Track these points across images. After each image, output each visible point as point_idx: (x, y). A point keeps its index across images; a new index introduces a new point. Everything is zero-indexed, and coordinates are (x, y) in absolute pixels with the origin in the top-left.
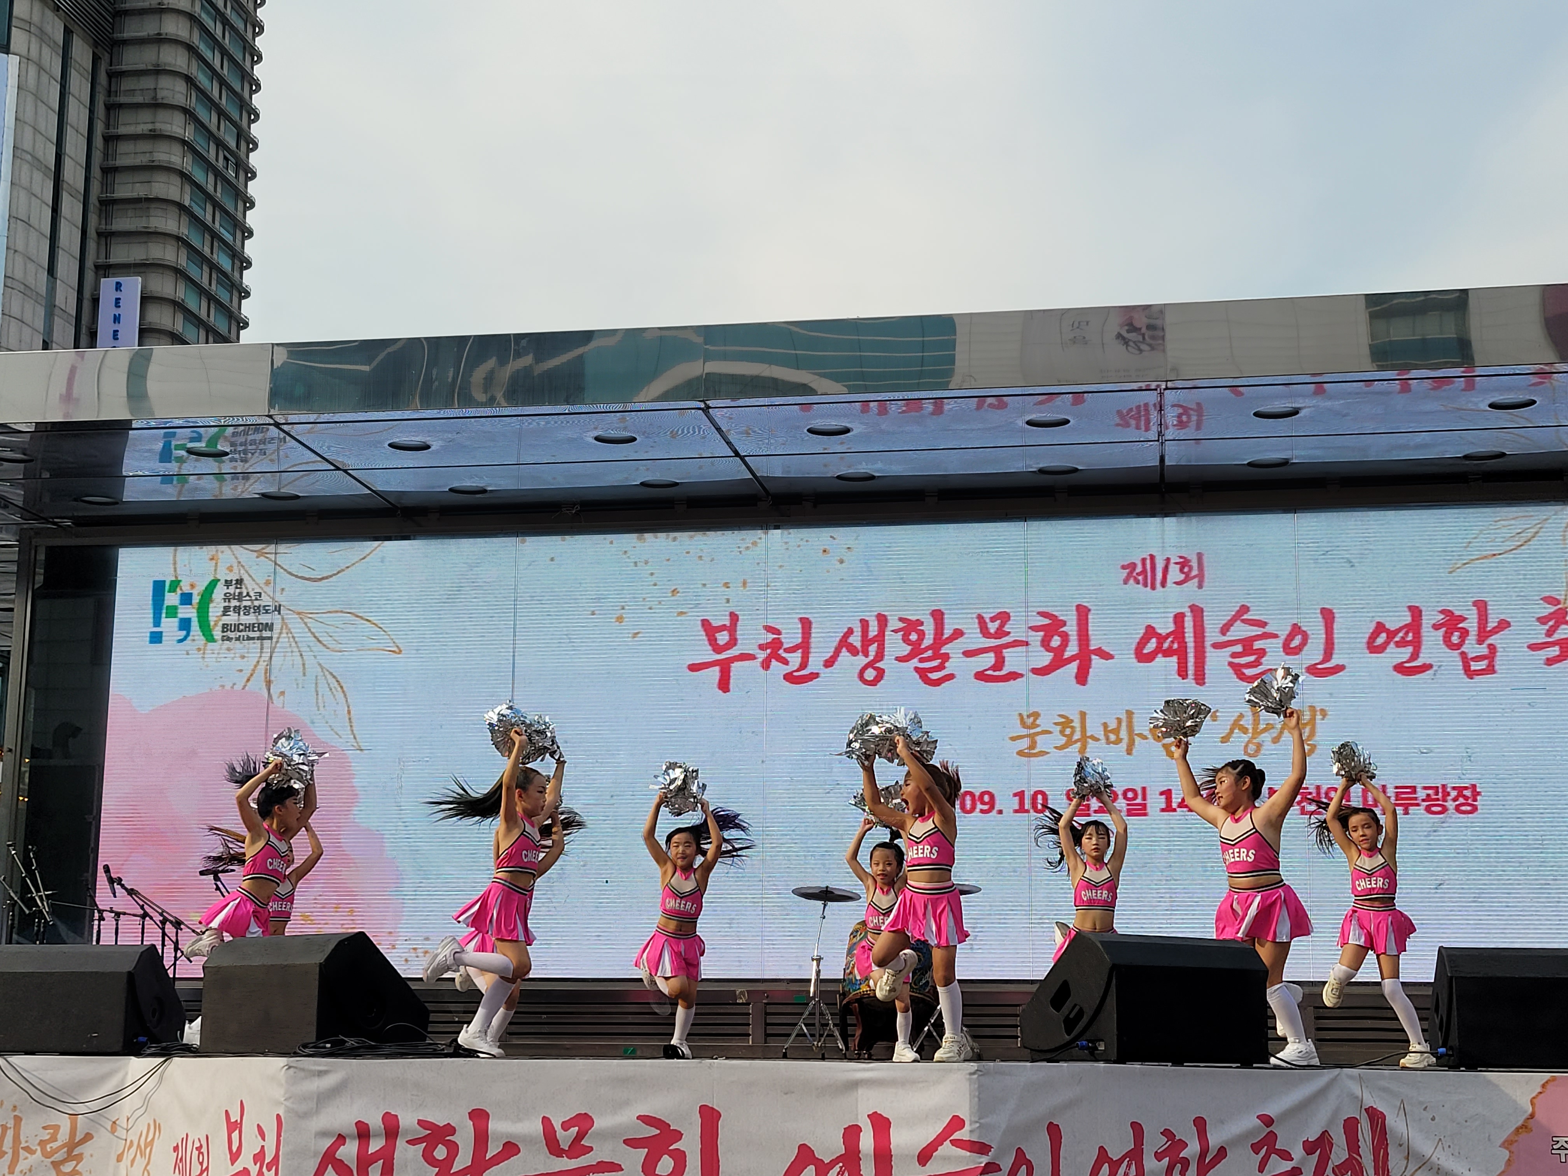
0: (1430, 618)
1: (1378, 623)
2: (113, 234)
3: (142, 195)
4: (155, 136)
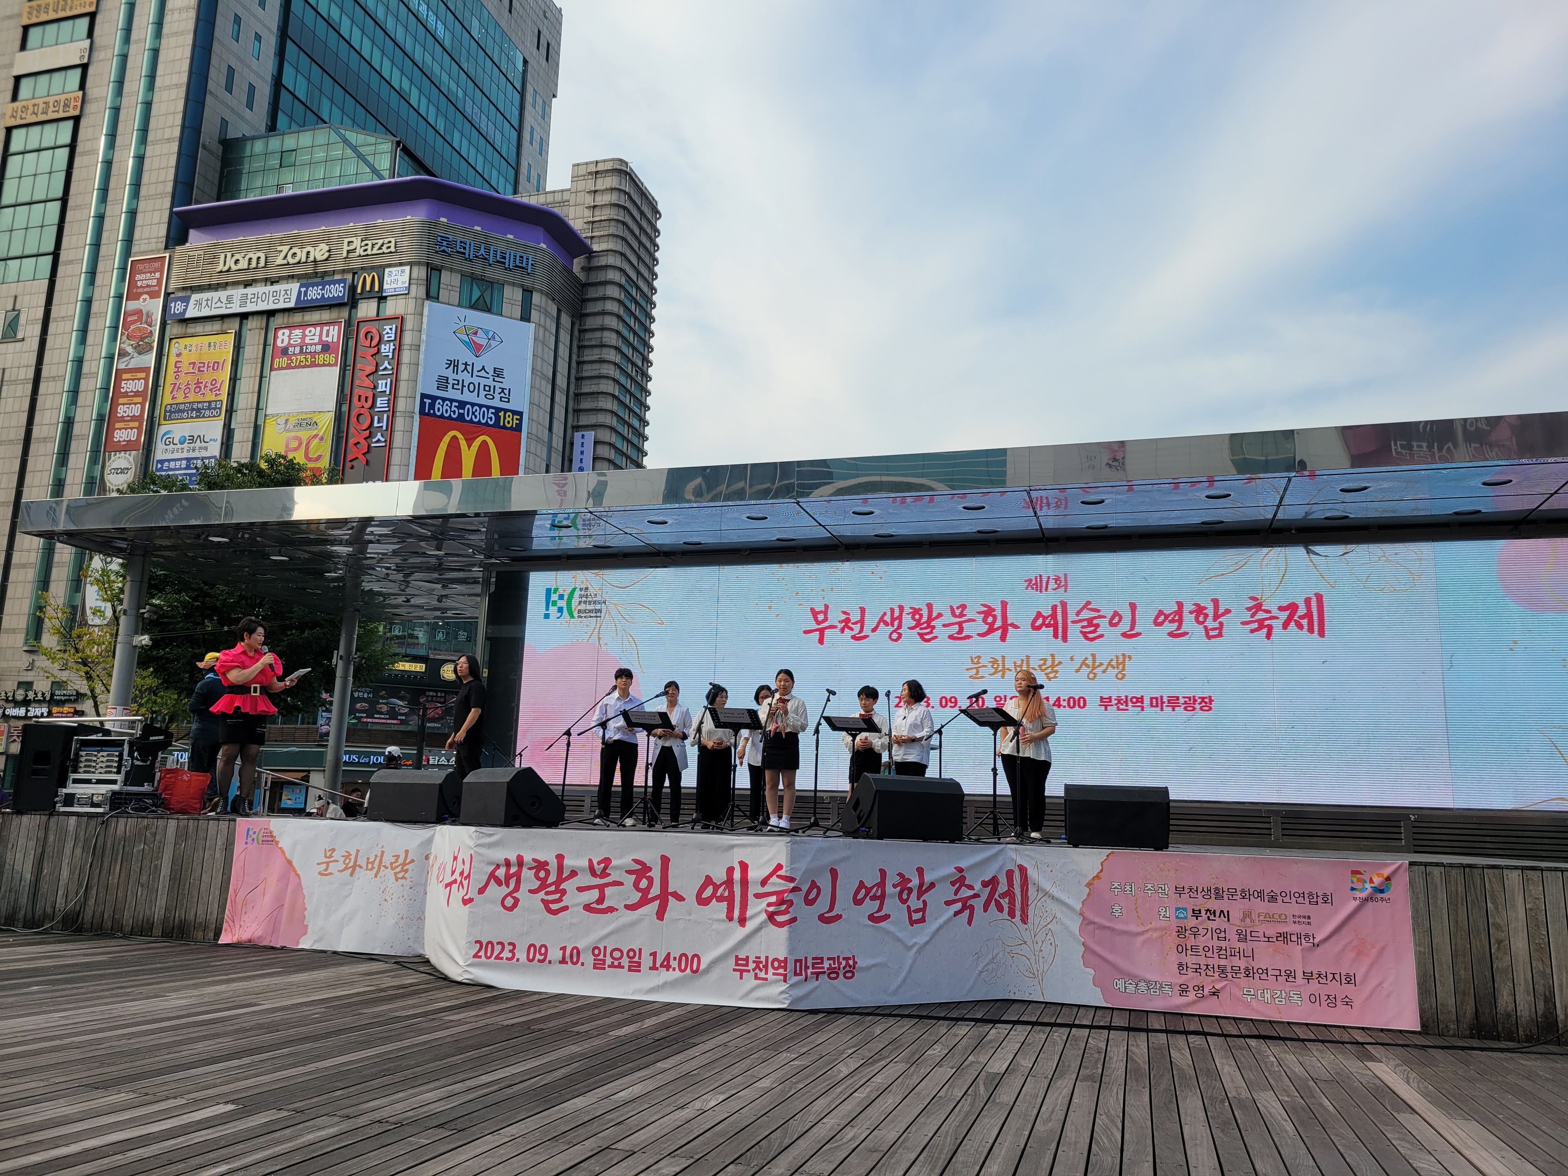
0: (1188, 607)
1: (1160, 610)
2: (581, 410)
3: (595, 390)
4: (601, 361)
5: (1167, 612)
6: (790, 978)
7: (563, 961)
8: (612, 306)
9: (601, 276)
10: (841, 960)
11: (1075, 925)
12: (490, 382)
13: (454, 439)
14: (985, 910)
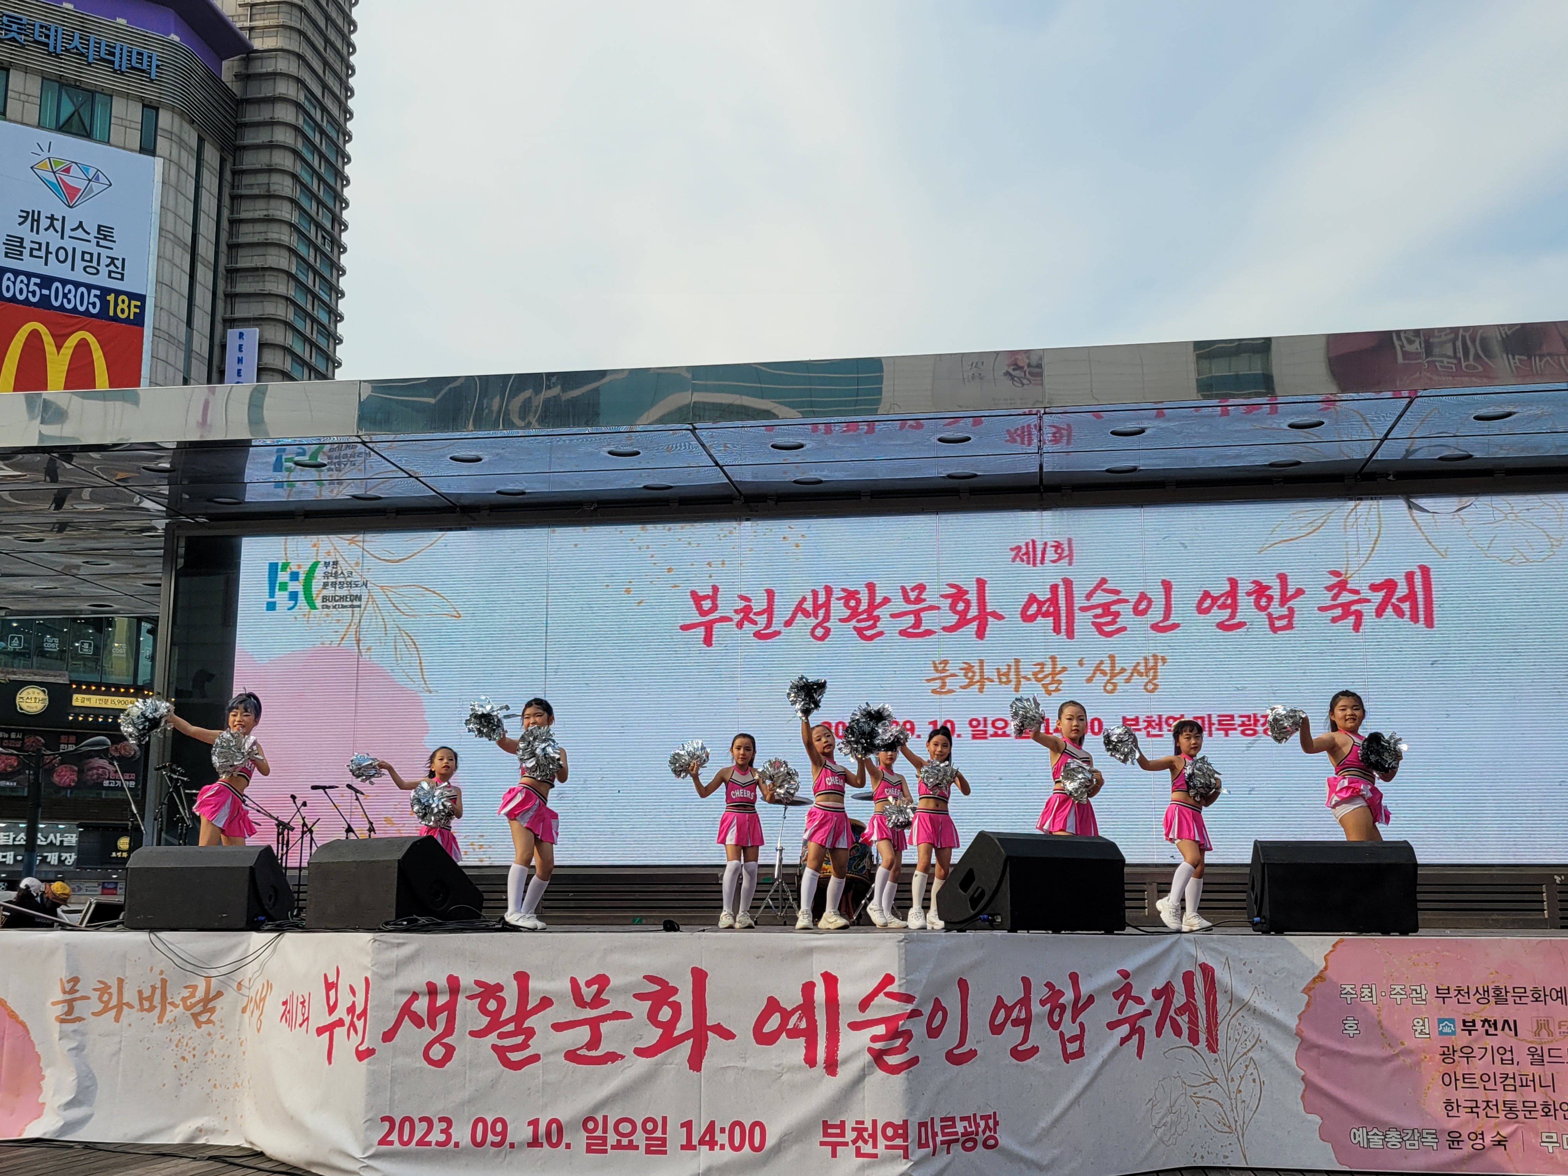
0: (1244, 586)
1: (1205, 591)
2: (236, 295)
3: (259, 265)
4: (269, 220)
5: (1215, 593)
6: (913, 1151)
7: (535, 1143)
8: (283, 136)
9: (266, 89)
10: (978, 1120)
11: (1289, 1051)
12: (92, 248)
13: (35, 335)
14: (1159, 1035)
